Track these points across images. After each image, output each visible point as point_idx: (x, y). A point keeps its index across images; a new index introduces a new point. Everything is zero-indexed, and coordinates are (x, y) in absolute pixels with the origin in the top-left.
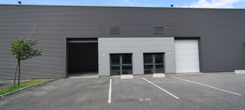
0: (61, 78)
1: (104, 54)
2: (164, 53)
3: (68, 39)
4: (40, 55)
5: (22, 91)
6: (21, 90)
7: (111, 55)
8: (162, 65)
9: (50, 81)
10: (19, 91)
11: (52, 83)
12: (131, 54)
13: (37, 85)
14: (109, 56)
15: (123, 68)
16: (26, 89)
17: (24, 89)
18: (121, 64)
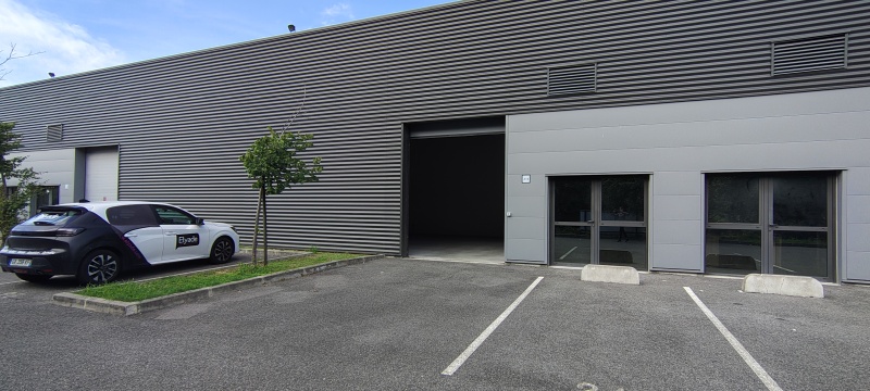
0: (388, 254)
1: (526, 179)
2: (835, 174)
3: (410, 128)
4: (316, 180)
5: (263, 282)
6: (260, 280)
7: (552, 180)
8: (823, 236)
9: (350, 262)
10: (253, 281)
11: (351, 268)
12: (645, 178)
13: (307, 270)
14: (544, 185)
15: (606, 234)
16: (274, 279)
17: (266, 278)
18: (597, 220)
